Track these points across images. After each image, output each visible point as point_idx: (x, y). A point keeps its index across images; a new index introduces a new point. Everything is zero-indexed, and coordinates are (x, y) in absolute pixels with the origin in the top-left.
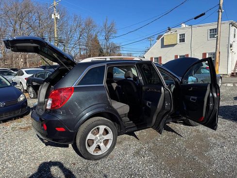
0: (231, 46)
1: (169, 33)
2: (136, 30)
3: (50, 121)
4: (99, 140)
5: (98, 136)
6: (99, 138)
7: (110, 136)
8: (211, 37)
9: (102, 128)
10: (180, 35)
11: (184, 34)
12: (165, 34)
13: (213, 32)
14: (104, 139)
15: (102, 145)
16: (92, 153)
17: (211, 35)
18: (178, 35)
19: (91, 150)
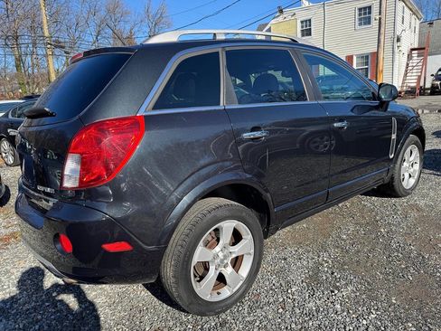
0: (398, 40)
1: (280, 19)
2: (219, 12)
3: (82, 224)
4: (222, 261)
5: (218, 249)
6: (221, 255)
7: (247, 246)
8: (360, 24)
9: (228, 227)
10: (302, 22)
11: (310, 20)
12: (273, 22)
13: (365, 14)
14: (234, 256)
15: (228, 271)
16: (208, 298)
17: (360, 20)
18: (299, 22)
19: (204, 289)
